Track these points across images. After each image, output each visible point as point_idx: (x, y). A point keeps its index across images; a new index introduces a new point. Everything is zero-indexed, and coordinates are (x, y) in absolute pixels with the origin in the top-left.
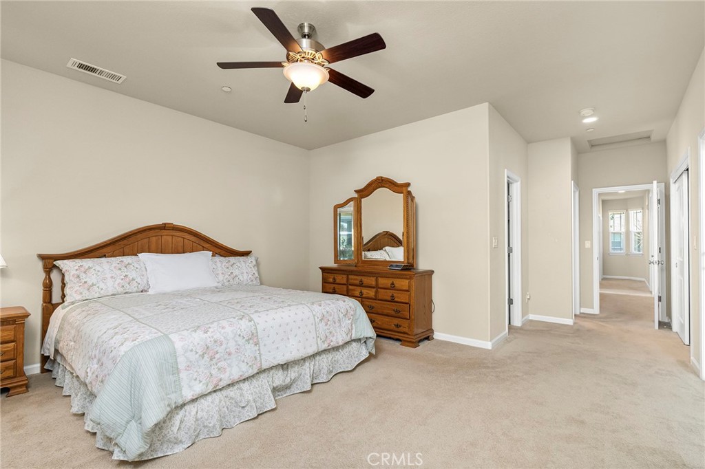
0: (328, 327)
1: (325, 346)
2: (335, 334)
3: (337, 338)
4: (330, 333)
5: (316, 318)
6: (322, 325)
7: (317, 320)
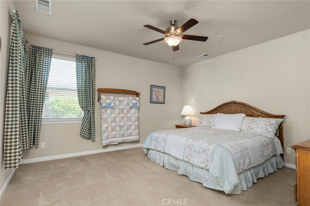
0: (190, 151)
1: (186, 160)
2: (193, 158)
3: (194, 160)
4: (191, 155)
5: (186, 144)
6: (187, 149)
7: (186, 146)
